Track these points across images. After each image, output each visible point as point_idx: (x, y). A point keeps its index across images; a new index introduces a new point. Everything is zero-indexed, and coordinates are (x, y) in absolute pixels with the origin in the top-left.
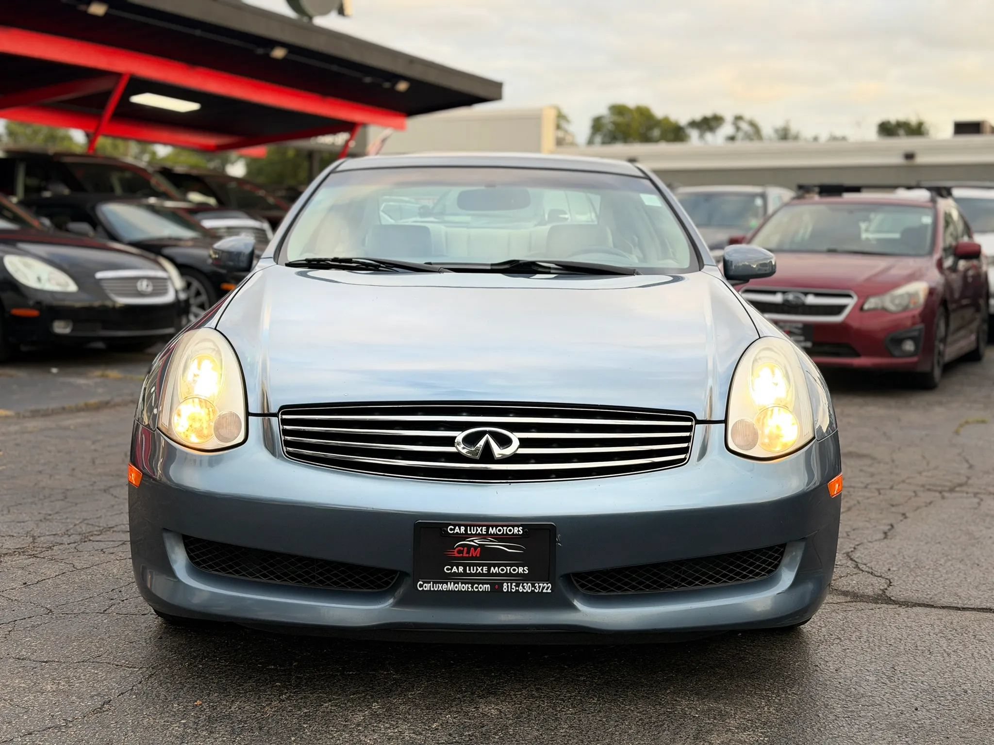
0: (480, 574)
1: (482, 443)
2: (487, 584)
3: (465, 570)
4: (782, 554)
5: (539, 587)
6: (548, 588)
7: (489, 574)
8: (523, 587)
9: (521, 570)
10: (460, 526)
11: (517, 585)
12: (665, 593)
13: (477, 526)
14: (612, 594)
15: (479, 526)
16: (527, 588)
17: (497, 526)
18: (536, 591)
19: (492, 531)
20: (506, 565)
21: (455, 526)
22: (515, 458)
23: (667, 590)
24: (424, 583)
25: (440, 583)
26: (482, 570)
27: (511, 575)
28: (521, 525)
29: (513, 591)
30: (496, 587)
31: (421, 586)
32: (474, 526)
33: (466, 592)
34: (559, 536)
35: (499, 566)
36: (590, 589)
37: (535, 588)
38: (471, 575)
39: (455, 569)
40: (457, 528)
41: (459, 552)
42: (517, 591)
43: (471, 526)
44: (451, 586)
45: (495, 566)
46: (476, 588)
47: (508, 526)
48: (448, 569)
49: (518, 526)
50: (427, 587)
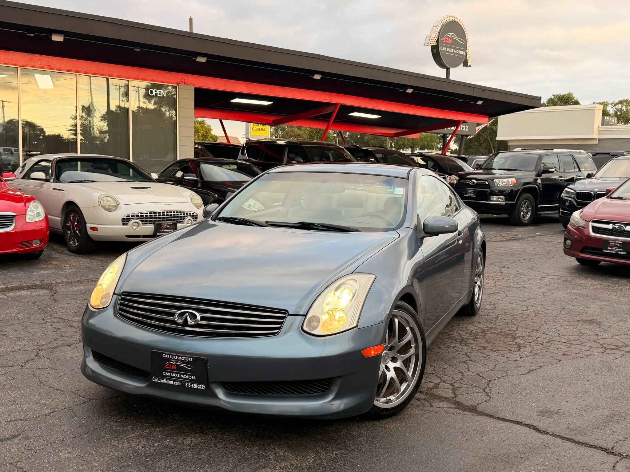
0: (176, 377)
1: (184, 316)
2: (179, 382)
3: (171, 374)
4: (331, 383)
5: (200, 386)
6: (203, 387)
7: (180, 378)
8: (194, 385)
9: (193, 377)
10: (167, 355)
11: (191, 385)
12: (265, 396)
13: (174, 355)
14: (240, 393)
15: (175, 355)
16: (195, 386)
17: (182, 357)
18: (199, 388)
19: (180, 358)
20: (187, 375)
21: (165, 354)
22: (197, 326)
23: (266, 395)
24: (155, 378)
25: (161, 379)
26: (177, 375)
27: (188, 379)
28: (192, 357)
29: (190, 387)
30: (183, 383)
31: (154, 379)
32: (173, 355)
33: (171, 385)
34: (208, 364)
35: (184, 374)
36: (230, 390)
37: (198, 386)
38: (173, 377)
39: (167, 374)
40: (166, 355)
41: (168, 366)
42: (191, 387)
43: (171, 355)
44: (165, 381)
45: (182, 374)
46: (175, 383)
47: (186, 357)
48: (164, 373)
49: (190, 358)
50: (156, 380)
